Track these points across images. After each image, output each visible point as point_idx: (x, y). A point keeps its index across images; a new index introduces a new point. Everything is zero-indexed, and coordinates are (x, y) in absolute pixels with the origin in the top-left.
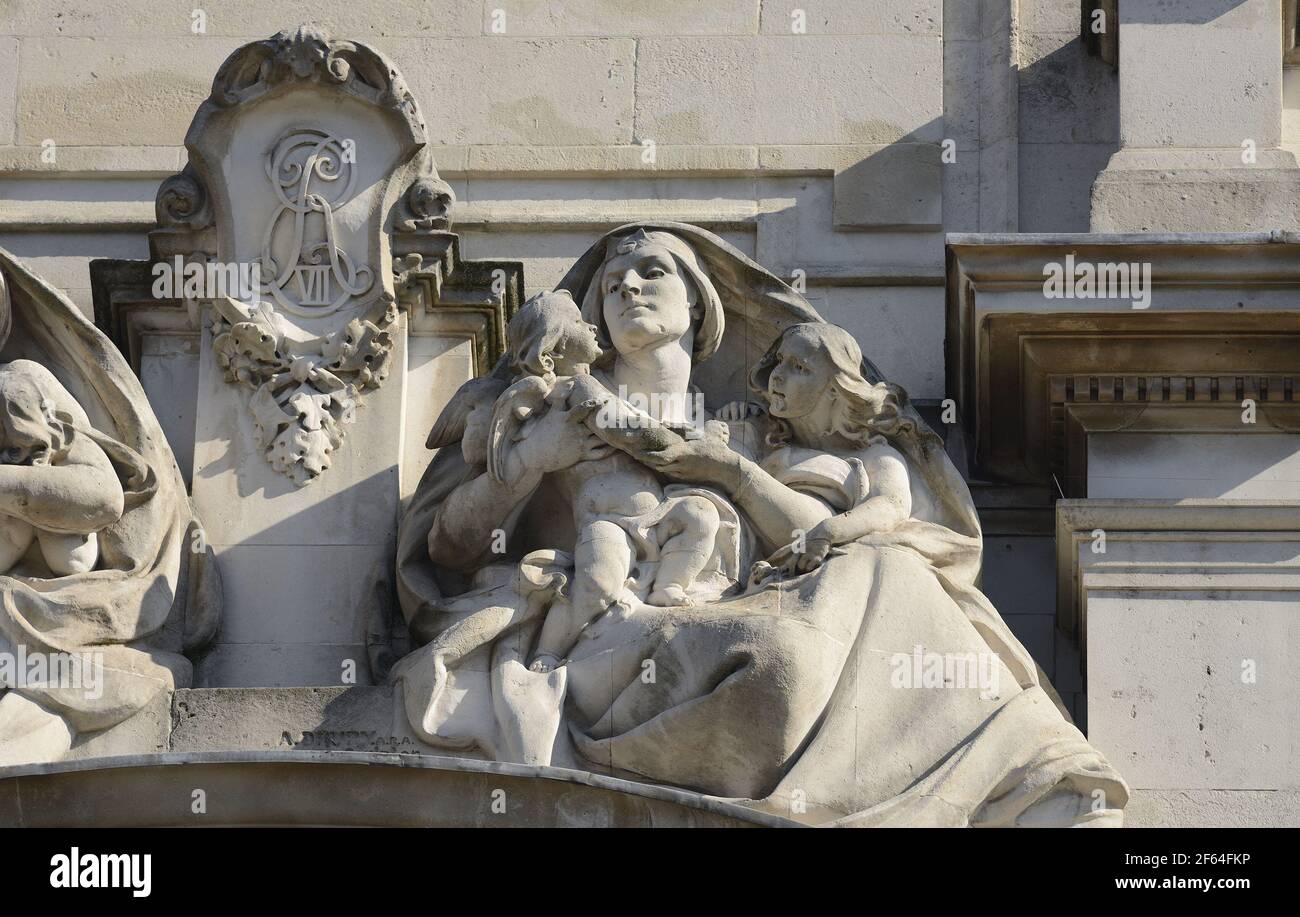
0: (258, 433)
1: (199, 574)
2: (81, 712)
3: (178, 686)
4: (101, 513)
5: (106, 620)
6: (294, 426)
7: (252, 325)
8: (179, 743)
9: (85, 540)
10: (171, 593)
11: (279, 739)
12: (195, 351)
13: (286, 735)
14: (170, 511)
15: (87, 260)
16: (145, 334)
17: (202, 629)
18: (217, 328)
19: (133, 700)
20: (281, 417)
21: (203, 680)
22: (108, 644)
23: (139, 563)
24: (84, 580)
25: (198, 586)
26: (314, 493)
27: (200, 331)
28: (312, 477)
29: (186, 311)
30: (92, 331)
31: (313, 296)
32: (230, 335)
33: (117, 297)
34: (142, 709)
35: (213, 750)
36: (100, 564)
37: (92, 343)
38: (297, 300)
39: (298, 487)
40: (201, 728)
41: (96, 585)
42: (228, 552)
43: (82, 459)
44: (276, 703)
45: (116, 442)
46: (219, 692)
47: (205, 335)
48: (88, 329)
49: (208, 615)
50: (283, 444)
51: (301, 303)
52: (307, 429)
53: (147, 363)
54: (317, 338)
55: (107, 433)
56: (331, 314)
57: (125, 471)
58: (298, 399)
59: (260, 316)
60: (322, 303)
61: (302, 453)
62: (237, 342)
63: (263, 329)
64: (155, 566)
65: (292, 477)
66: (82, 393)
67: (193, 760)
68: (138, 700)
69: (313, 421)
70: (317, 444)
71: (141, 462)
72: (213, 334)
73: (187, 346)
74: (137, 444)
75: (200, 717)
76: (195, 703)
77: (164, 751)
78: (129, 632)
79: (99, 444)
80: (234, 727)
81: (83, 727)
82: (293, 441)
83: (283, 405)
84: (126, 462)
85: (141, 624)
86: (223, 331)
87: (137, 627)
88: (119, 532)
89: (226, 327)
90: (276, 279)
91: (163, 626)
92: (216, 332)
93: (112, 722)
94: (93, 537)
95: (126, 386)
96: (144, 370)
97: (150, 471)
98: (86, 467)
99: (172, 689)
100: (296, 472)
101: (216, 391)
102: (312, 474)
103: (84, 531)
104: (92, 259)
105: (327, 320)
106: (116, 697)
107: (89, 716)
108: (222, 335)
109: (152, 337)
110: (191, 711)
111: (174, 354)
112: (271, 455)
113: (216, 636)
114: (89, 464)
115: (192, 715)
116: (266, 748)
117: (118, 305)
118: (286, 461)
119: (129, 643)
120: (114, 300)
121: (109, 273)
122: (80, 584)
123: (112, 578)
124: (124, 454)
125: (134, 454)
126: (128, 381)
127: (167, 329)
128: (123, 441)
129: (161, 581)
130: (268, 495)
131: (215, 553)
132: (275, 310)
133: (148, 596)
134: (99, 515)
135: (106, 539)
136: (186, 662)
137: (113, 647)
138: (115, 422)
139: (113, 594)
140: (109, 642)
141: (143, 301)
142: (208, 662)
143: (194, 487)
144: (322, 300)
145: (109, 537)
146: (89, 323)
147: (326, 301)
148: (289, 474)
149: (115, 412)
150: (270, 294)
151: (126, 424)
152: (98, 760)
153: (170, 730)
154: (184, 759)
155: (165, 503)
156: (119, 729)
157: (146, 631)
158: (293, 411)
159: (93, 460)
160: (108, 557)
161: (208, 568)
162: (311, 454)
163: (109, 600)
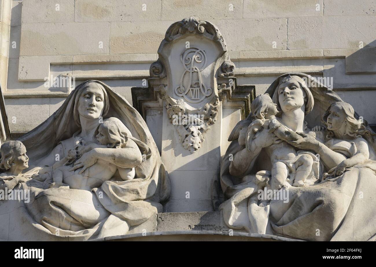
0: (180, 138)
1: (164, 179)
2: (131, 220)
3: (158, 212)
4: (136, 162)
5: (138, 193)
6: (190, 135)
7: (178, 106)
8: (159, 229)
9: (131, 170)
10: (156, 185)
11: (187, 227)
12: (161, 114)
13: (190, 226)
14: (155, 161)
15: (130, 88)
16: (147, 109)
17: (165, 195)
18: (168, 107)
19: (146, 217)
20: (186, 133)
21: (165, 210)
22: (138, 200)
23: (147, 176)
24: (131, 182)
25: (164, 183)
26: (196, 155)
27: (163, 108)
28: (195, 150)
29: (159, 102)
30: (132, 109)
31: (195, 97)
32: (171, 109)
33: (139, 98)
34: (149, 219)
35: (169, 231)
36: (136, 177)
37: (132, 112)
38: (190, 98)
39: (192, 153)
40: (165, 224)
41: (135, 183)
42: (172, 173)
43: (130, 146)
44: (186, 217)
45: (139, 141)
46: (170, 214)
47: (164, 109)
48: (131, 108)
49: (167, 191)
50: (187, 141)
51: (192, 99)
52: (194, 136)
53: (148, 117)
54: (196, 109)
55: (137, 138)
56: (200, 102)
57: (142, 150)
58: (191, 127)
59: (180, 103)
60: (197, 99)
61: (192, 143)
62: (173, 111)
63: (181, 107)
64: (151, 177)
65: (190, 150)
66: (129, 127)
67: (163, 234)
68: (147, 216)
69: (195, 134)
70: (197, 140)
71: (147, 147)
72: (166, 109)
73: (159, 112)
74: (146, 141)
75: (165, 221)
76: (164, 217)
77: (155, 231)
78: (144, 196)
79: (135, 142)
80: (175, 224)
81: (132, 225)
82: (190, 140)
83: (187, 129)
84: (142, 147)
85: (148, 194)
86: (169, 108)
87: (147, 195)
88: (141, 167)
89: (170, 106)
90: (184, 92)
91: (154, 195)
92: (167, 108)
93: (140, 223)
94: (133, 169)
95: (142, 124)
96: (147, 119)
97: (149, 149)
98: (131, 149)
99: (157, 213)
100: (191, 149)
101: (168, 125)
102: (196, 149)
103: (131, 167)
104: (132, 87)
105: (199, 104)
106: (141, 216)
107: (134, 221)
108: (169, 109)
109: (149, 110)
110: (162, 220)
111: (156, 115)
112: (184, 144)
113: (169, 197)
114: (132, 148)
115: (163, 221)
116: (184, 230)
117: (139, 101)
118: (188, 146)
119: (144, 200)
120: (138, 99)
121: (137, 91)
122: (130, 183)
123: (139, 181)
124: (142, 144)
125: (145, 144)
126: (143, 123)
127: (153, 107)
128: (142, 141)
129: (153, 181)
130: (183, 156)
131: (168, 173)
132: (184, 101)
133: (150, 186)
134: (136, 163)
135: (138, 170)
136: (161, 205)
137: (140, 201)
138: (139, 135)
139: (140, 186)
140: (139, 200)
141: (147, 99)
142: (167, 205)
143: (162, 154)
144: (198, 98)
145: (138, 169)
146: (131, 106)
147: (199, 98)
148: (189, 150)
149: (139, 132)
150: (183, 96)
151: (142, 136)
152: (137, 234)
153: (157, 225)
154: (161, 233)
155: (154, 158)
156: (142, 225)
157: (149, 196)
158: (190, 131)
159: (133, 146)
160: (138, 175)
161: (166, 177)
162: (195, 143)
163: (139, 187)
